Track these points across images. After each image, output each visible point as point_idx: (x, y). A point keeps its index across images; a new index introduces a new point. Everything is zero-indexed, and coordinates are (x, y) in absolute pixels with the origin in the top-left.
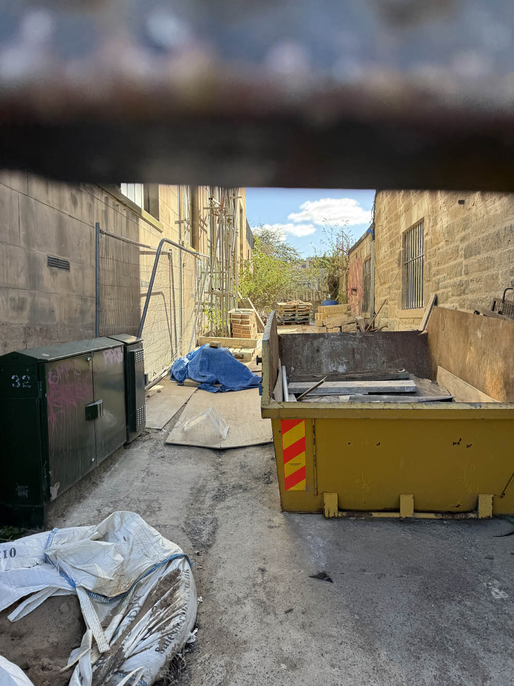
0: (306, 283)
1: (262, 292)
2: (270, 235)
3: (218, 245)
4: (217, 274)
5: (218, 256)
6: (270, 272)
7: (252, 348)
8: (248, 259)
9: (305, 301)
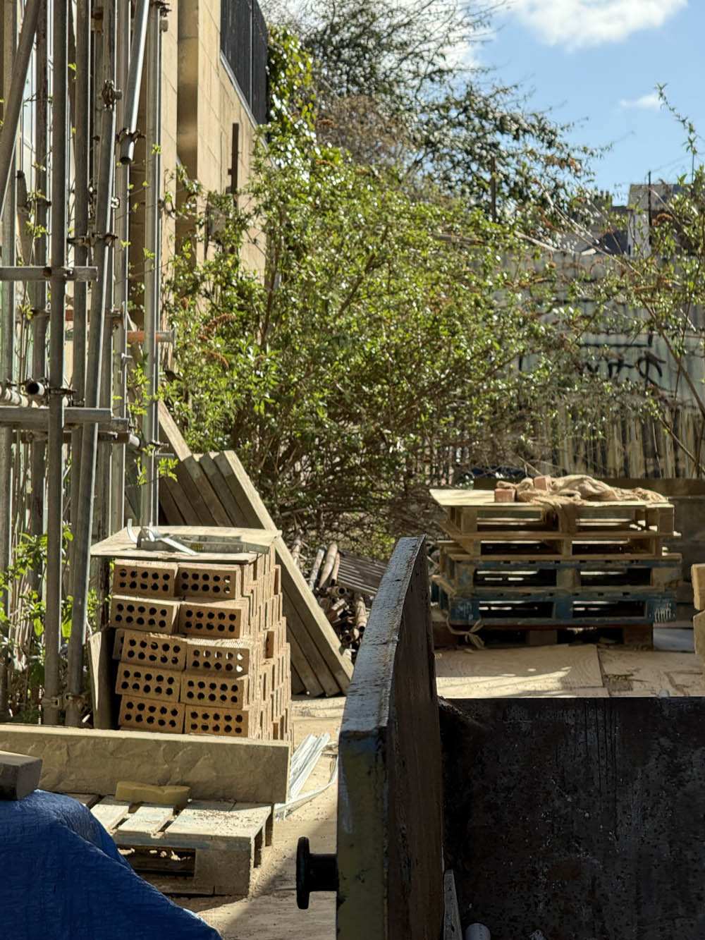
0: (632, 356)
1: (323, 416)
2: (382, 25)
3: (30, 90)
4: (19, 285)
5: (26, 160)
6: (380, 277)
7: (253, 801)
8: (233, 189)
9: (625, 481)
